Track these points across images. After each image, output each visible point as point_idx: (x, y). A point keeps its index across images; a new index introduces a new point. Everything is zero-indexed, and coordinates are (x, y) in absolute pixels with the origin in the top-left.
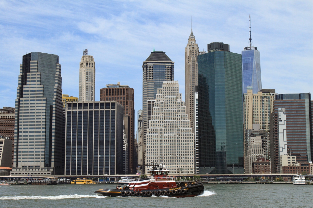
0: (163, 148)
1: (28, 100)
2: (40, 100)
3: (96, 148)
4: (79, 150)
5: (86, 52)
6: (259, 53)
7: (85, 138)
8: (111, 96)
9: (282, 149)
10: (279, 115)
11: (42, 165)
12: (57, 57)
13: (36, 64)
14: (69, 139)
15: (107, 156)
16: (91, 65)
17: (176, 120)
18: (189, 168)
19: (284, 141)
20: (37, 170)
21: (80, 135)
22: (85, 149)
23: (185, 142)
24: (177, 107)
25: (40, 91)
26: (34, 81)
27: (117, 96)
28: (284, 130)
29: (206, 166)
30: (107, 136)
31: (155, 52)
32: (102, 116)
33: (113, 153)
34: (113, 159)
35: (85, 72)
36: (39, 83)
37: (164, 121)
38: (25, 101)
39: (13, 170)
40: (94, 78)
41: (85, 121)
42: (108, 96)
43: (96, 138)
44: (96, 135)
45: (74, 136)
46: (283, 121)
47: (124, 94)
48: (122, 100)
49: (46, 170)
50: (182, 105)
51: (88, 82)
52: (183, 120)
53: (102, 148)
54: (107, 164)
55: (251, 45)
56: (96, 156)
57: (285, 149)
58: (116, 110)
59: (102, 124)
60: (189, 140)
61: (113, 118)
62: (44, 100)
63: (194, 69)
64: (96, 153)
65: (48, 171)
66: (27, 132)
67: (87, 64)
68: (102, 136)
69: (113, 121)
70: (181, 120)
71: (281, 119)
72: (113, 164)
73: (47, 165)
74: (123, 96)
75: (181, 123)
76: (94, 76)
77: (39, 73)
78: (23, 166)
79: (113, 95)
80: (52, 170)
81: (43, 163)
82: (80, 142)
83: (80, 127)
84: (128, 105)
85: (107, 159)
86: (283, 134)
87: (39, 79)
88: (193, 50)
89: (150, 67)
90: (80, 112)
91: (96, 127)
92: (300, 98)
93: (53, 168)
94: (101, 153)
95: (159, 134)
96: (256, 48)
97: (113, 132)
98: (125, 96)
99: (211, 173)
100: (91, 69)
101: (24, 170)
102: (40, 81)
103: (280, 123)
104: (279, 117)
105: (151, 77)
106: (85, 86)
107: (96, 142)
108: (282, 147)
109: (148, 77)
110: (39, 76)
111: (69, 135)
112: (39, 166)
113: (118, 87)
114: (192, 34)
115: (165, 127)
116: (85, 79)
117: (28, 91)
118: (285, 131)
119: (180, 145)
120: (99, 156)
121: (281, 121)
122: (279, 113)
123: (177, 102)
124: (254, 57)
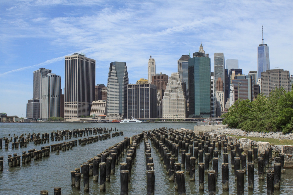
0: (170, 106)
1: (111, 84)
2: (117, 84)
3: (141, 106)
4: (134, 106)
5: (151, 57)
6: (268, 47)
7: (136, 101)
8: (156, 80)
10: (230, 88)
11: (118, 114)
12: (125, 63)
13: (114, 67)
14: (129, 102)
15: (146, 110)
16: (153, 64)
17: (177, 92)
18: (182, 115)
20: (116, 116)
21: (133, 100)
22: (136, 106)
23: (180, 103)
24: (177, 85)
25: (116, 80)
26: (114, 75)
27: (159, 79)
29: (191, 114)
30: (146, 100)
31: (184, 55)
32: (143, 91)
33: (148, 108)
34: (148, 111)
35: (150, 67)
36: (116, 76)
37: (171, 92)
38: (110, 84)
39: (106, 116)
40: (154, 70)
41: (136, 94)
42: (155, 80)
43: (141, 101)
44: (141, 100)
45: (131, 100)
47: (163, 78)
48: (162, 81)
49: (120, 116)
50: (180, 85)
51: (151, 72)
52: (180, 92)
53: (143, 106)
54: (146, 114)
55: (263, 43)
56: (141, 110)
58: (149, 87)
59: (143, 94)
60: (182, 101)
61: (148, 92)
62: (118, 84)
64: (141, 109)
65: (121, 117)
66: (111, 99)
67: (151, 63)
68: (143, 100)
69: (148, 93)
70: (179, 92)
72: (148, 113)
73: (120, 114)
74: (162, 79)
75: (179, 93)
76: (154, 69)
77: (116, 71)
78: (110, 115)
79: (157, 79)
80: (122, 116)
81: (118, 113)
82: (134, 103)
83: (133, 96)
84: (164, 84)
85: (146, 111)
87: (116, 74)
89: (181, 63)
90: (134, 89)
91: (141, 96)
92: (246, 78)
93: (123, 116)
94: (143, 108)
95: (168, 99)
96: (266, 45)
97: (148, 99)
98: (163, 79)
99: (192, 118)
100: (153, 66)
101: (111, 116)
102: (116, 75)
105: (181, 68)
106: (150, 74)
107: (141, 103)
109: (180, 68)
110: (116, 73)
111: (129, 100)
112: (117, 115)
113: (160, 75)
114: (201, 45)
115: (171, 95)
116: (150, 70)
117: (111, 80)
118: (233, 96)
119: (178, 104)
120: (142, 110)
121: (231, 91)
123: (177, 83)
124: (265, 50)
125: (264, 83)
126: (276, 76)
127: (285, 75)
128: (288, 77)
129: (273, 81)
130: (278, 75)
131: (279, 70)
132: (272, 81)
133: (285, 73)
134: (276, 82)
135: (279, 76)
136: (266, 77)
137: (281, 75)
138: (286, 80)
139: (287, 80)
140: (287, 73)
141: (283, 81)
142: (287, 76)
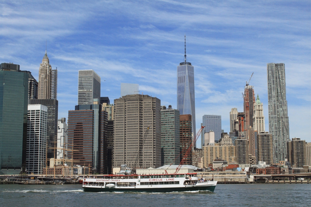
9: (59, 153)
10: (58, 124)
19: (61, 146)
28: (61, 136)
46: (61, 129)
57: (61, 153)
63: (43, 85)
71: (60, 128)
86: (60, 140)
88: (43, 69)
92: (91, 108)
103: (58, 131)
104: (58, 126)
108: (59, 152)
118: (62, 138)
121: (60, 129)
122: (58, 122)
125: (118, 117)
126: (135, 106)
127: (148, 104)
128: (153, 107)
129: (131, 114)
130: (139, 104)
131: (140, 95)
132: (129, 114)
133: (150, 101)
134: (135, 116)
135: (139, 106)
136: (121, 107)
137: (143, 104)
138: (150, 113)
139: (152, 113)
140: (151, 101)
141: (145, 113)
142: (151, 106)
